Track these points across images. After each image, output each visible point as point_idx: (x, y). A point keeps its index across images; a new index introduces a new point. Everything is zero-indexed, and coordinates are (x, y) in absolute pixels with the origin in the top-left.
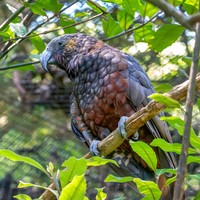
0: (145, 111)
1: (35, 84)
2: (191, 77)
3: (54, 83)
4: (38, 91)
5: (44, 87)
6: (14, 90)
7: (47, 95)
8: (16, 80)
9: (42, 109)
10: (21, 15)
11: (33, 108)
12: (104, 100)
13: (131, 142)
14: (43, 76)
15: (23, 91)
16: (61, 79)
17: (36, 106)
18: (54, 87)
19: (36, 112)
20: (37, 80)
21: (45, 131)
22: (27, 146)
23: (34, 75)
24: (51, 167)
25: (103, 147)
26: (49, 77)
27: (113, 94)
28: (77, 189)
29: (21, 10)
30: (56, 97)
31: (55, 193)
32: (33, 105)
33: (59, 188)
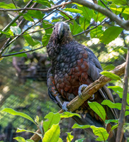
0: (98, 83)
1: (27, 65)
2: (127, 60)
3: (39, 65)
4: (29, 70)
5: (33, 67)
6: (14, 69)
7: (35, 72)
8: (15, 63)
9: (31, 81)
10: (17, 21)
11: (25, 81)
12: (73, 76)
13: (89, 102)
14: (32, 60)
15: (19, 70)
16: (43, 62)
17: (28, 80)
18: (39, 67)
19: (27, 83)
20: (28, 63)
21: (33, 96)
22: (22, 105)
23: (26, 59)
24: (37, 119)
25: (71, 105)
26: (36, 61)
27: (79, 73)
28: (54, 133)
29: (18, 18)
30: (40, 73)
31: (40, 135)
32: (26, 79)
33: (43, 132)
